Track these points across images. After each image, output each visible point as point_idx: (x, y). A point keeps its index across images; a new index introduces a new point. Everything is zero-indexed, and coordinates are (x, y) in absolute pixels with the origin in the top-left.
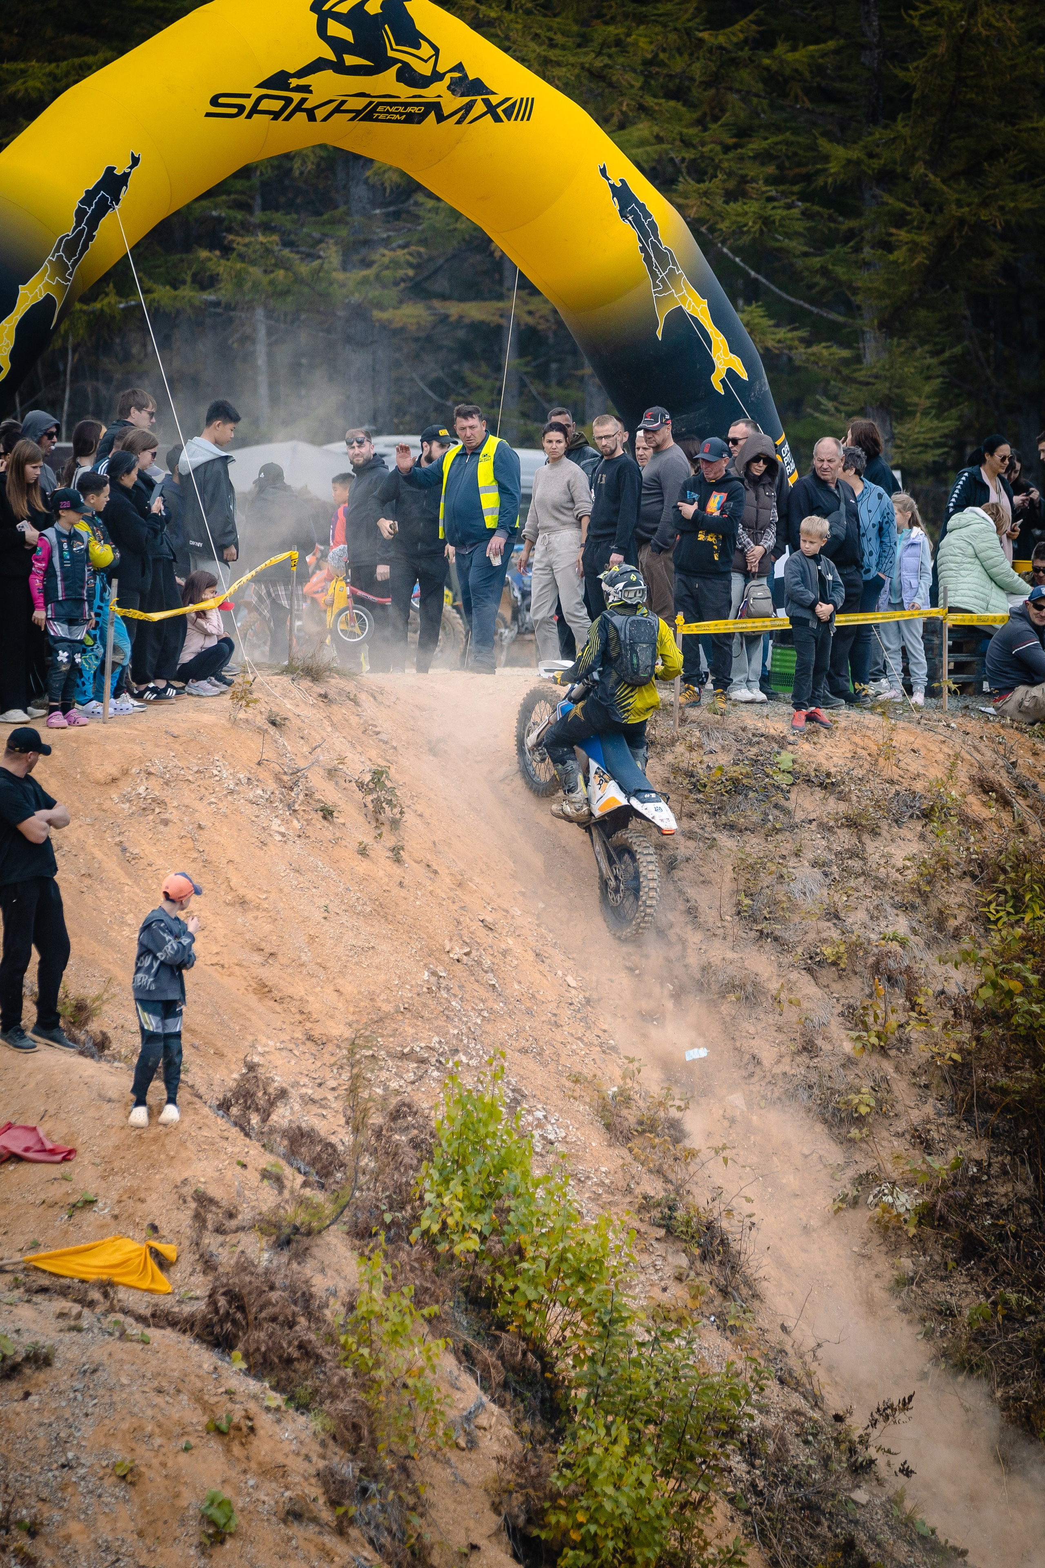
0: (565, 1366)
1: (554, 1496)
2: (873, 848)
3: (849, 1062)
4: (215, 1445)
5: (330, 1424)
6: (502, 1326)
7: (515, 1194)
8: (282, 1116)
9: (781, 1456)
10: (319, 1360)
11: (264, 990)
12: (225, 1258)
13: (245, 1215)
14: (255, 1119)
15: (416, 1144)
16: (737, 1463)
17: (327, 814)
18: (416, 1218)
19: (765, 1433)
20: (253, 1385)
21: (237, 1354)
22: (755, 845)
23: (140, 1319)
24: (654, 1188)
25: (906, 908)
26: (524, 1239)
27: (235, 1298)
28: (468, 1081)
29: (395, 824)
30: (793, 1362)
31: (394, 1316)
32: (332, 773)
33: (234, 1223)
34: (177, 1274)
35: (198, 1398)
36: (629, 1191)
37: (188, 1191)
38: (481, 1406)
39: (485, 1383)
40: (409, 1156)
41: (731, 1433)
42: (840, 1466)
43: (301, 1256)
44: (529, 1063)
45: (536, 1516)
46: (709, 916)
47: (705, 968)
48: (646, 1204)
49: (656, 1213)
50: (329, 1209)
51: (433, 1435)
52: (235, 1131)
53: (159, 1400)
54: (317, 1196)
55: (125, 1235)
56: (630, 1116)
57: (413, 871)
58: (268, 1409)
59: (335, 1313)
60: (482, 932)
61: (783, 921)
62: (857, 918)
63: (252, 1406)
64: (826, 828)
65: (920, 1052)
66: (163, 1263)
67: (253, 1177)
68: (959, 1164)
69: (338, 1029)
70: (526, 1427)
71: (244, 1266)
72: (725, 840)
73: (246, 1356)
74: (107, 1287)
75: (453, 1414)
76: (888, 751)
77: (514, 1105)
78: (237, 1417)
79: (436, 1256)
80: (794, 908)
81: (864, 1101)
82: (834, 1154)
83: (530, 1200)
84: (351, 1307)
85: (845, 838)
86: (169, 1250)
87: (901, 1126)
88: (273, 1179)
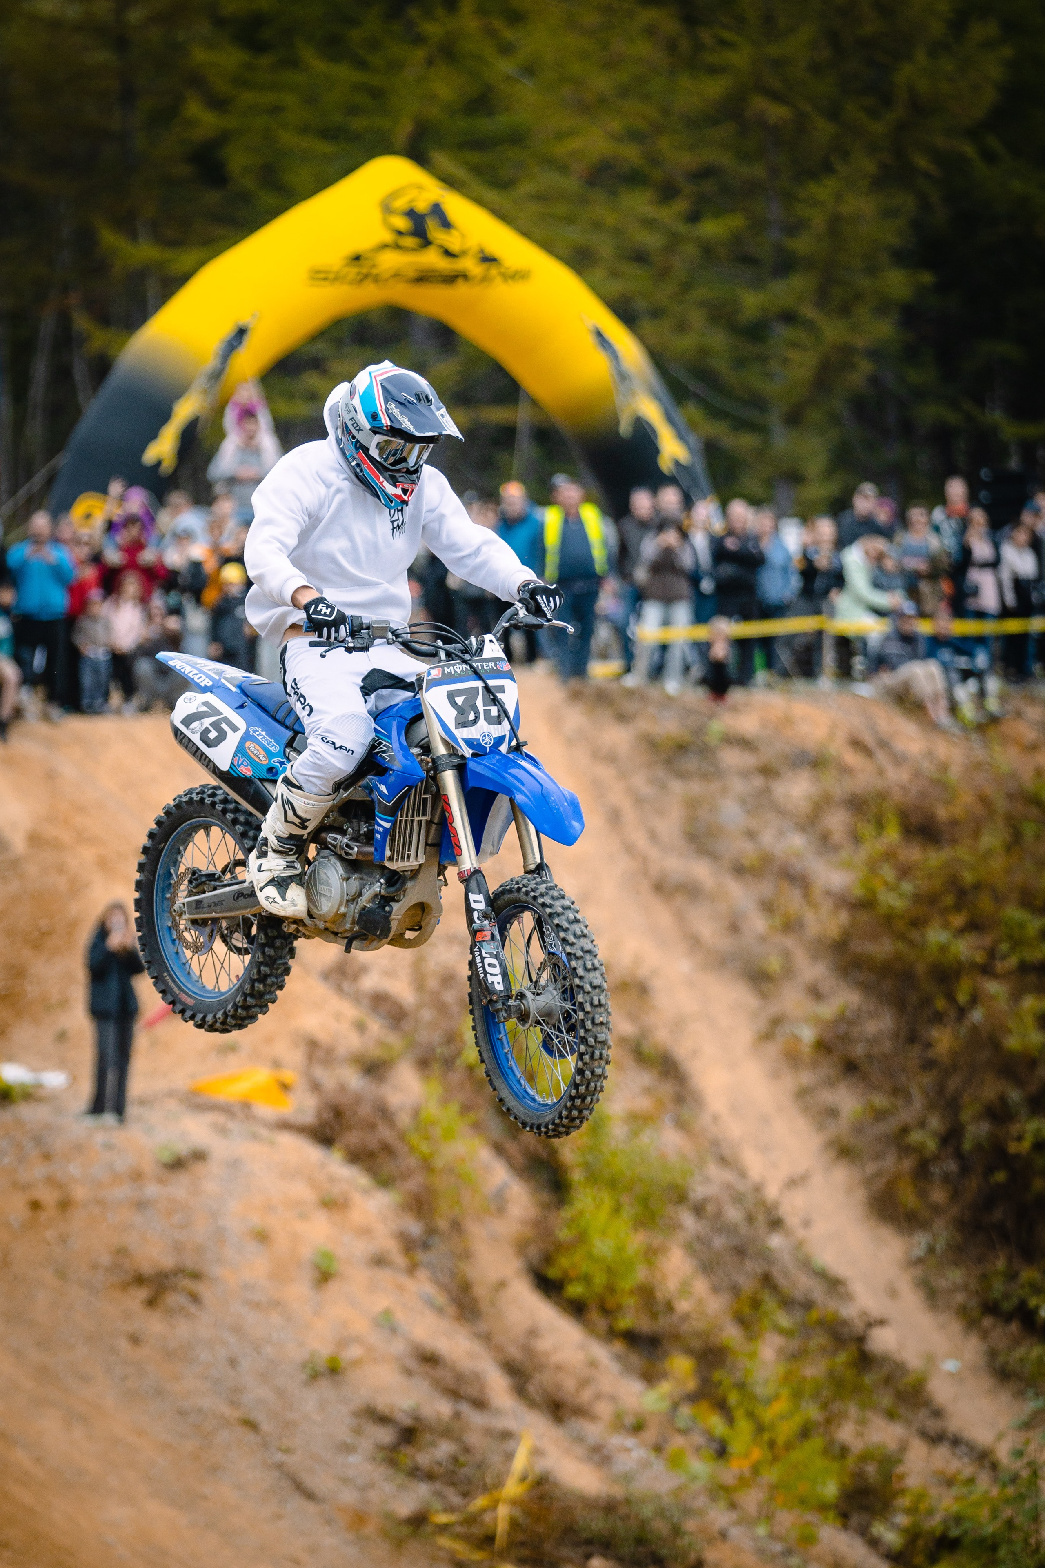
2: (778, 789)
3: (763, 939)
4: (320, 1215)
5: (402, 1197)
8: (364, 983)
9: (718, 1215)
10: (393, 1153)
12: (327, 1081)
13: (340, 1051)
14: (345, 985)
16: (688, 1220)
18: (459, 1054)
19: (707, 1199)
20: (348, 1171)
21: (338, 1149)
22: (696, 787)
23: (269, 1126)
25: (801, 829)
27: (336, 1111)
31: (446, 1121)
33: (332, 1059)
34: (294, 1094)
35: (309, 1181)
38: (507, 1184)
39: (511, 1166)
41: (683, 1199)
42: (759, 1221)
43: (381, 1080)
46: (663, 836)
47: (662, 874)
50: (399, 1047)
51: (473, 1203)
52: (333, 994)
54: (389, 1037)
55: (257, 1067)
58: (359, 1188)
59: (404, 1120)
61: (714, 840)
62: (767, 838)
63: (348, 1187)
64: (745, 774)
65: (811, 930)
66: (285, 1087)
67: (346, 1025)
68: (841, 1010)
70: (540, 1195)
71: (343, 1088)
72: (674, 785)
73: (345, 1150)
74: (246, 1106)
75: (488, 1190)
76: (788, 720)
78: (337, 1194)
80: (722, 830)
81: (774, 964)
82: (753, 1002)
84: (415, 1115)
85: (758, 782)
86: (287, 1077)
87: (799, 982)
88: (360, 1027)
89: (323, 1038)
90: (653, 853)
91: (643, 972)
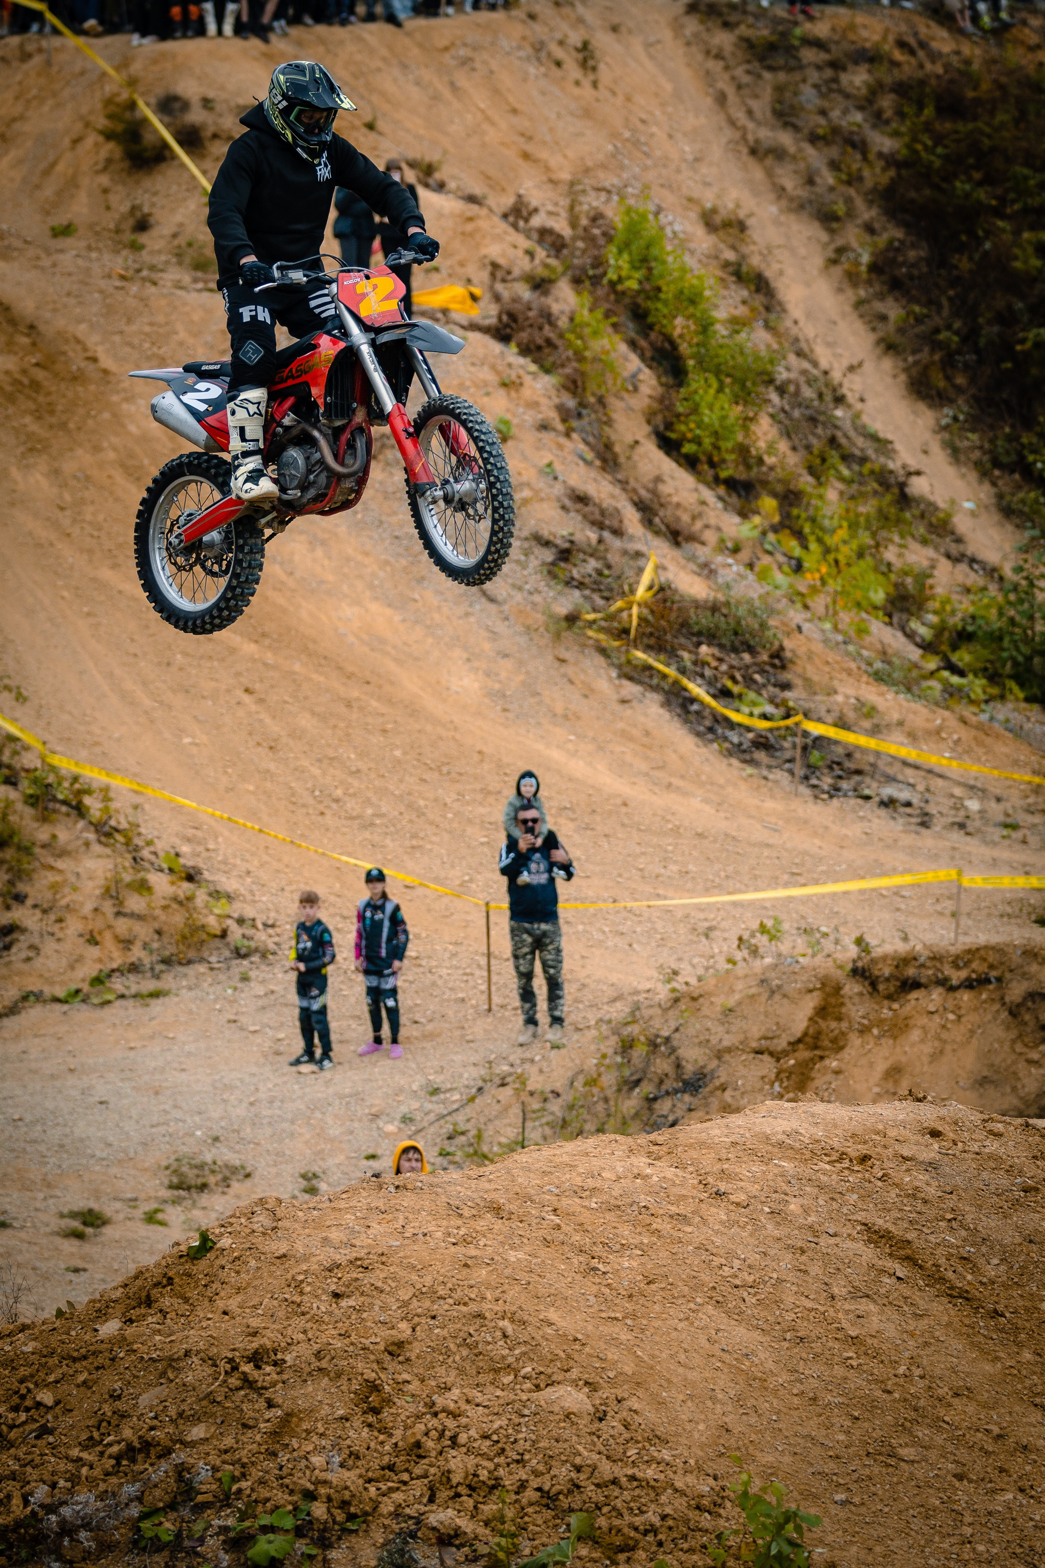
0: (684, 348)
1: (678, 415)
2: (844, 78)
3: (832, 189)
4: (502, 392)
5: (562, 380)
6: (651, 327)
7: (656, 259)
8: (536, 221)
9: (797, 393)
10: (555, 347)
11: (526, 156)
12: (506, 295)
13: (516, 272)
14: (521, 223)
15: (604, 234)
16: (774, 397)
17: (558, 64)
18: (605, 274)
19: (789, 381)
20: (521, 361)
21: (513, 345)
22: (782, 76)
23: (463, 327)
24: (730, 255)
25: (861, 108)
26: (661, 283)
27: (512, 316)
28: (632, 202)
29: (594, 69)
30: (804, 345)
31: (594, 323)
32: (561, 43)
33: (509, 277)
34: (482, 304)
35: (493, 367)
36: (717, 257)
37: (487, 261)
38: (640, 370)
39: (642, 357)
40: (601, 241)
41: (771, 381)
42: (828, 398)
43: (546, 293)
44: (665, 193)
45: (669, 426)
46: (758, 114)
47: (757, 141)
48: (726, 264)
49: (731, 269)
50: (560, 269)
51: (615, 384)
52: (511, 230)
53: (472, 369)
54: (553, 262)
55: (453, 284)
56: (718, 219)
57: (603, 93)
58: (529, 373)
59: (563, 323)
60: (638, 123)
61: (797, 116)
62: (835, 114)
63: (521, 372)
64: (819, 68)
65: (869, 183)
66: (474, 298)
67: (520, 253)
68: (891, 242)
69: (565, 176)
70: (664, 380)
71: (516, 300)
72: (767, 75)
73: (519, 345)
74: (445, 311)
75: (626, 374)
76: (852, 27)
77: (657, 214)
78: (514, 377)
79: (615, 292)
80: (802, 109)
81: (840, 208)
82: (824, 237)
83: (664, 262)
84: (572, 319)
85: (829, 73)
86: (477, 291)
87: (859, 221)
88: (530, 254)
89: (501, 261)
90: (751, 125)
91: (742, 214)
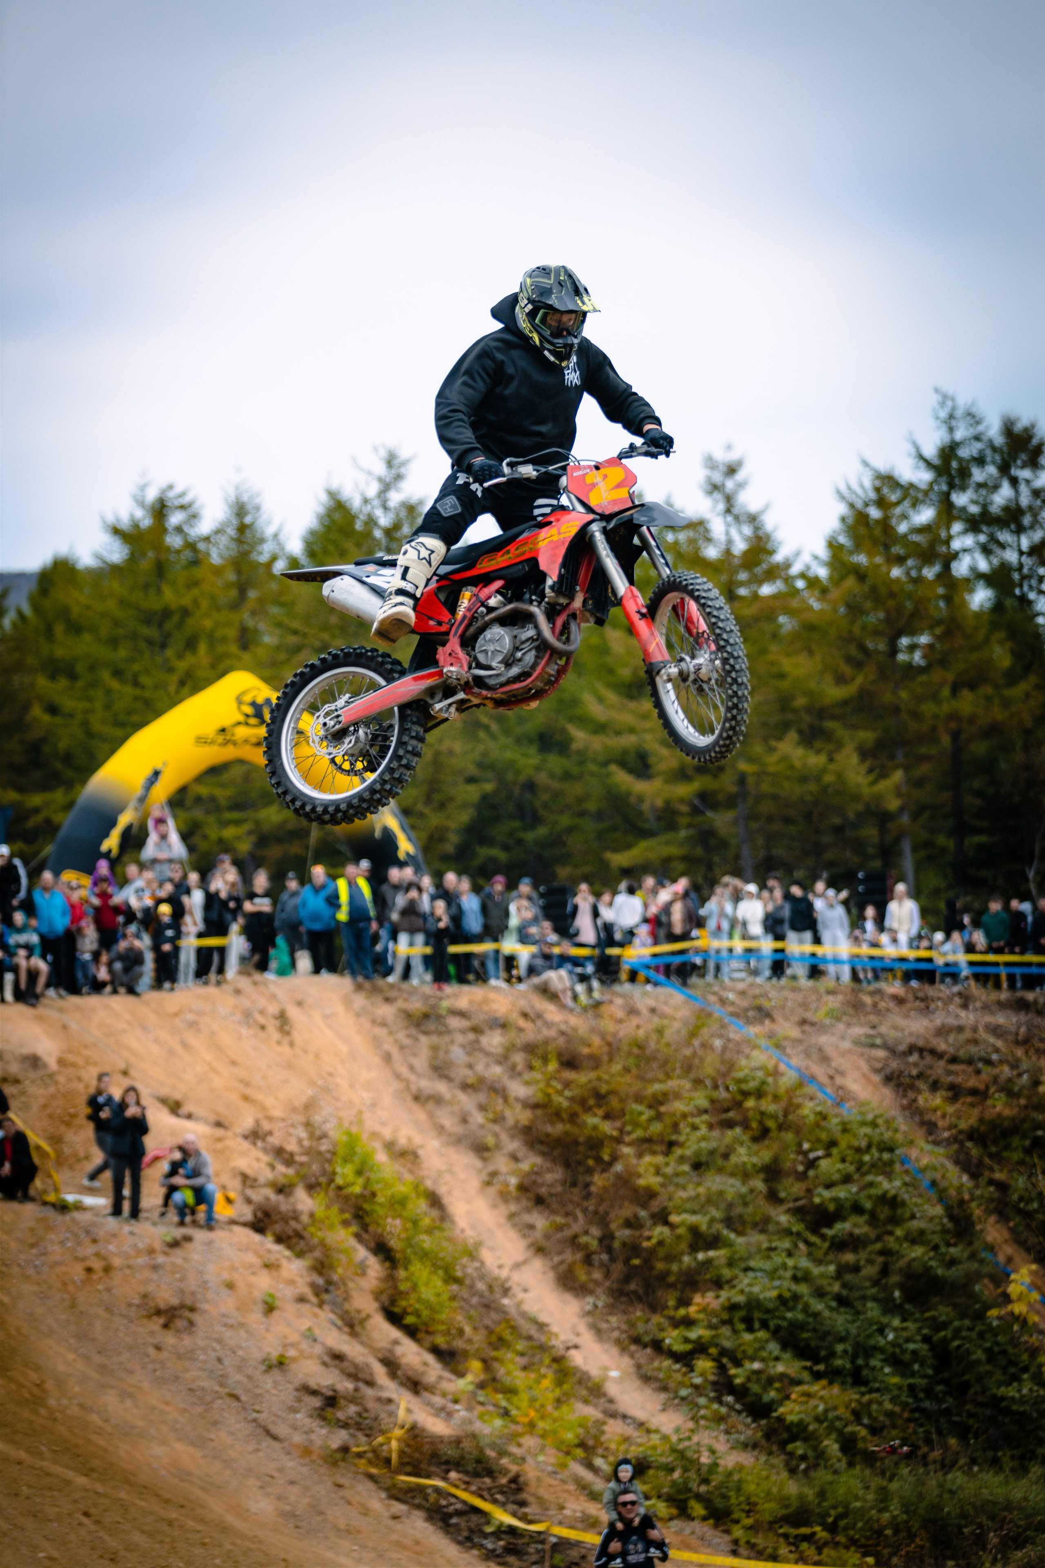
0: (394, 1243)
1: (401, 1293)
2: (484, 1040)
3: (482, 1126)
4: (264, 1272)
5: (311, 1262)
6: (370, 1225)
8: (272, 1141)
9: (473, 1286)
10: (301, 1238)
12: (254, 1198)
13: (262, 1180)
14: (260, 1143)
15: (329, 1150)
17: (263, 1028)
20: (276, 1247)
21: (269, 1235)
22: (435, 1039)
25: (499, 1063)
26: (377, 1188)
27: (265, 1213)
28: (348, 1124)
29: (290, 1033)
30: (471, 1246)
32: (262, 1012)
33: (257, 1184)
35: (256, 1253)
36: (402, 1176)
38: (367, 1257)
39: (368, 1248)
42: (497, 1290)
43: (288, 1196)
45: (393, 1301)
46: (418, 1069)
47: (418, 1090)
50: (296, 1177)
52: (252, 1148)
53: (241, 1255)
54: (289, 1172)
56: (397, 1149)
58: (285, 1257)
59: (306, 1218)
60: (326, 1075)
61: (450, 1070)
62: (480, 1068)
63: (278, 1256)
64: (463, 1032)
65: (510, 1121)
66: (230, 1201)
67: (263, 1166)
70: (385, 1265)
71: (266, 1201)
72: (423, 1038)
73: (273, 1236)
75: (357, 1261)
76: (485, 1003)
78: (272, 1260)
79: (343, 1195)
80: (454, 1064)
81: (491, 1141)
82: (479, 1164)
84: (311, 1217)
85: (471, 1036)
86: (232, 1195)
87: (505, 1151)
88: (272, 1167)
89: (250, 1172)
90: (413, 1078)
